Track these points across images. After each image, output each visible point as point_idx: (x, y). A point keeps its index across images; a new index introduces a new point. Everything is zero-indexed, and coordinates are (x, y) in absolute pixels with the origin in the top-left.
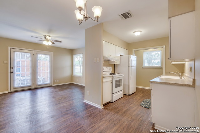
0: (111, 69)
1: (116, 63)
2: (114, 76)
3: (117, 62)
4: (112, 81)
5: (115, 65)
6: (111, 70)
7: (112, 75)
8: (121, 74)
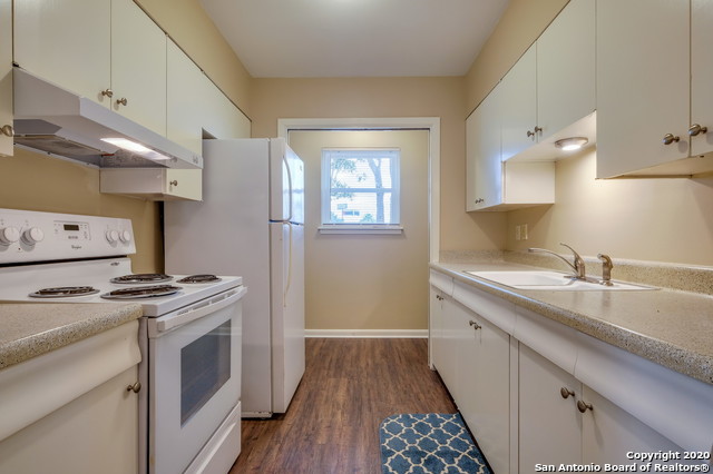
0: (128, 236)
1: (176, 192)
2: (160, 303)
3: (183, 184)
4: (146, 365)
5: (160, 206)
6: (131, 249)
7: (134, 305)
8: (227, 280)
